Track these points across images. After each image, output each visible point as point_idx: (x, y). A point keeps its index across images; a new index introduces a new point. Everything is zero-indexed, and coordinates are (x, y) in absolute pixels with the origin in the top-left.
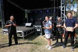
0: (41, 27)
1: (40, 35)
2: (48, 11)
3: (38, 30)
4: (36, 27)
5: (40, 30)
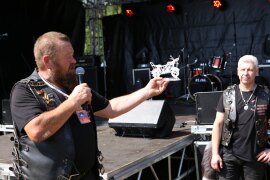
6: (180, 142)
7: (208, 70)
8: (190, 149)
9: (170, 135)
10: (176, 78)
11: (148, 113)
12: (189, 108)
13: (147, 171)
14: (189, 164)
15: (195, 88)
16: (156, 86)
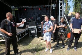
0: (36, 28)
1: (35, 37)
2: (40, 9)
3: (32, 32)
4: (29, 28)
5: (34, 31)
6: (27, 29)
7: (31, 19)
8: (28, 30)
9: (25, 28)
10: (26, 21)
11: (22, 25)
12: (28, 24)
13: (22, 33)
14: (28, 32)
15: (29, 21)
16: (23, 22)
